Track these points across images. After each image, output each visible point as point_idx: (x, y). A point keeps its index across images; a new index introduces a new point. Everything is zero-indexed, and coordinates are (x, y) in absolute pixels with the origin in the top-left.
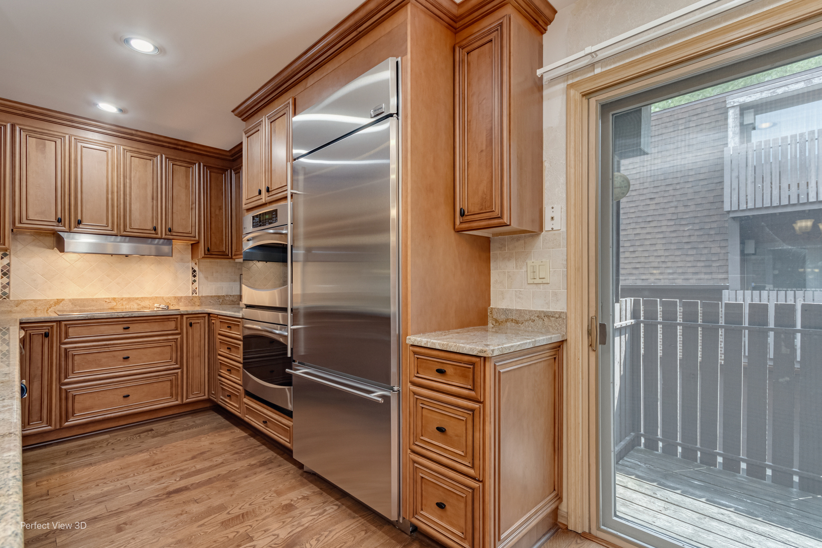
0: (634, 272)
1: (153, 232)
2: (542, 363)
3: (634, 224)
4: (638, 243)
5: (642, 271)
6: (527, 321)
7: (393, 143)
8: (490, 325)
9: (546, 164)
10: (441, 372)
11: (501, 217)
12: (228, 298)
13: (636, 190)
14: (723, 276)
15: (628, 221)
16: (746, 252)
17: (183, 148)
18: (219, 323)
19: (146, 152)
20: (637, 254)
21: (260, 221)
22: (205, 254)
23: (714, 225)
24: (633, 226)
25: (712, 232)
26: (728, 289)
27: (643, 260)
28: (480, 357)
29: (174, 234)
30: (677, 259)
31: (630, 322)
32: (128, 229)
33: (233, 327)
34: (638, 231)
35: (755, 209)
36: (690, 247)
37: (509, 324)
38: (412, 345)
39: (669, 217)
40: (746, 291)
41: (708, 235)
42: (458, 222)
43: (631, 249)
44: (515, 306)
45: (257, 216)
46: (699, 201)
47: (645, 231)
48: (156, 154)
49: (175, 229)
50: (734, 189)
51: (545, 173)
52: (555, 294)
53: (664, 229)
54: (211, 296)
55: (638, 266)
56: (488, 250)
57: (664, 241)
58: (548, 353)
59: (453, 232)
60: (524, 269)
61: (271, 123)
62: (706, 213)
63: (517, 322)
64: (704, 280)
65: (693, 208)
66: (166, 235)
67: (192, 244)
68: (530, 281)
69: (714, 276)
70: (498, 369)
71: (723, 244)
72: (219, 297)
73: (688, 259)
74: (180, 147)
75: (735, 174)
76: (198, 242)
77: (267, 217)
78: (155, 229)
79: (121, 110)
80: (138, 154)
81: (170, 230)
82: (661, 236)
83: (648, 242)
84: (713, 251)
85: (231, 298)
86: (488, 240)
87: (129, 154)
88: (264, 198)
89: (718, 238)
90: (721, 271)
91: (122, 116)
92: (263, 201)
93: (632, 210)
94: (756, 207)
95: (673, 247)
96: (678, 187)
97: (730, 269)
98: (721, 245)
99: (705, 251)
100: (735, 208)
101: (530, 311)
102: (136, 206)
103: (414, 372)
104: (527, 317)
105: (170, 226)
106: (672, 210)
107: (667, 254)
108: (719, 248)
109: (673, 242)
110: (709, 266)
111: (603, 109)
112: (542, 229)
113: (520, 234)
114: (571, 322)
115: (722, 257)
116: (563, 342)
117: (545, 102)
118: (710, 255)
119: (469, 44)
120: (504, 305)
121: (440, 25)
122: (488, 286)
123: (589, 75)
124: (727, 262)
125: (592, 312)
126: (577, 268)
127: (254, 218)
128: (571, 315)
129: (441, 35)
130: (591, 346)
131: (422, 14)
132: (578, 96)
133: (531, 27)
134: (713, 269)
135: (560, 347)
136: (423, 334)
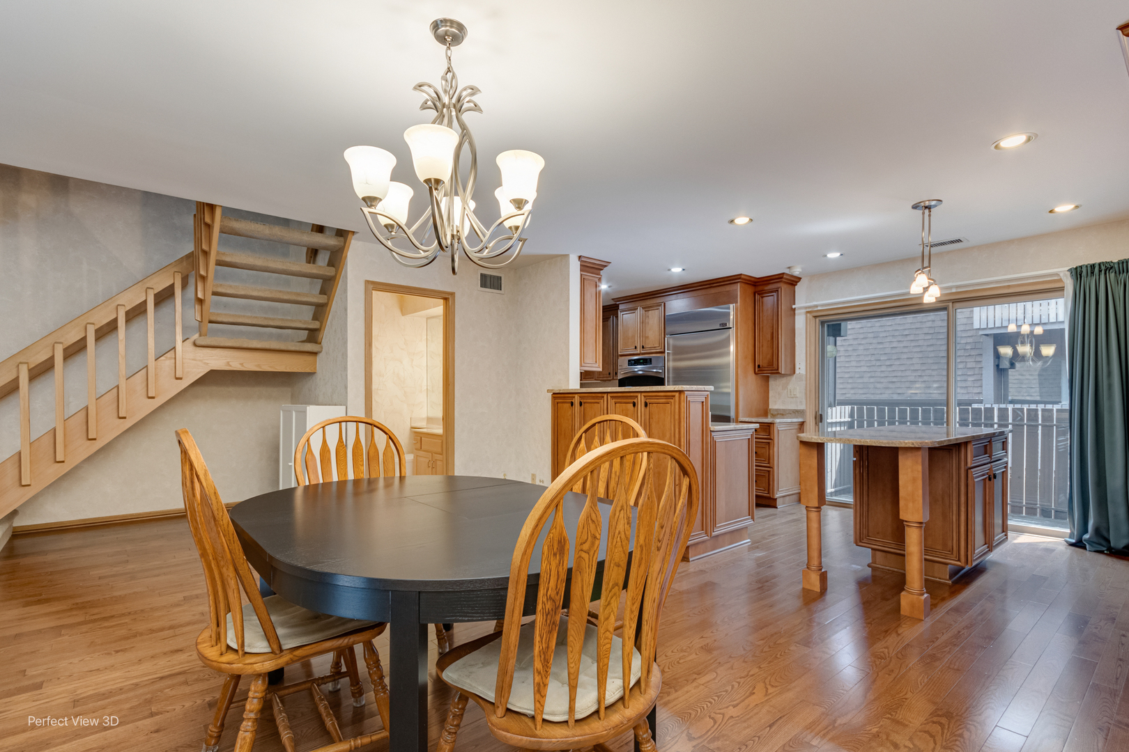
0: (890, 385)
5: (898, 385)
6: (787, 414)
8: (775, 416)
9: (797, 344)
11: (778, 370)
14: (977, 390)
15: (884, 334)
16: (1000, 367)
20: (894, 368)
21: (635, 363)
23: (970, 340)
24: (889, 339)
25: (968, 347)
26: (982, 403)
27: (899, 374)
28: (772, 423)
30: (934, 373)
31: (848, 418)
37: (778, 416)
39: (926, 331)
41: (965, 349)
42: (757, 370)
43: (888, 363)
44: (781, 407)
45: (632, 360)
47: (902, 345)
51: (796, 348)
52: (801, 402)
53: (921, 343)
55: (894, 380)
56: (768, 381)
57: (920, 355)
58: (797, 427)
59: (754, 374)
60: (786, 391)
61: (645, 311)
63: (783, 415)
64: (960, 395)
68: (789, 396)
69: (971, 390)
70: (778, 428)
71: (978, 359)
77: (642, 361)
82: (918, 349)
83: (905, 356)
84: (969, 365)
86: (768, 377)
89: (973, 353)
90: (975, 385)
92: (639, 352)
95: (930, 361)
97: (984, 382)
100: (984, 326)
101: (789, 410)
104: (788, 412)
106: (929, 324)
107: (924, 368)
108: (975, 363)
109: (930, 356)
110: (965, 380)
111: (822, 323)
112: (794, 373)
113: (785, 375)
114: (808, 414)
115: (977, 371)
116: (803, 422)
117: (796, 317)
118: (966, 369)
119: (763, 294)
120: (776, 407)
121: (749, 286)
122: (768, 398)
123: (816, 309)
124: (981, 377)
125: (817, 410)
126: (810, 391)
127: (629, 361)
128: (808, 411)
129: (750, 290)
130: (816, 423)
131: (743, 285)
132: (811, 317)
133: (791, 286)
134: (969, 384)
135: (802, 424)
136: (744, 417)
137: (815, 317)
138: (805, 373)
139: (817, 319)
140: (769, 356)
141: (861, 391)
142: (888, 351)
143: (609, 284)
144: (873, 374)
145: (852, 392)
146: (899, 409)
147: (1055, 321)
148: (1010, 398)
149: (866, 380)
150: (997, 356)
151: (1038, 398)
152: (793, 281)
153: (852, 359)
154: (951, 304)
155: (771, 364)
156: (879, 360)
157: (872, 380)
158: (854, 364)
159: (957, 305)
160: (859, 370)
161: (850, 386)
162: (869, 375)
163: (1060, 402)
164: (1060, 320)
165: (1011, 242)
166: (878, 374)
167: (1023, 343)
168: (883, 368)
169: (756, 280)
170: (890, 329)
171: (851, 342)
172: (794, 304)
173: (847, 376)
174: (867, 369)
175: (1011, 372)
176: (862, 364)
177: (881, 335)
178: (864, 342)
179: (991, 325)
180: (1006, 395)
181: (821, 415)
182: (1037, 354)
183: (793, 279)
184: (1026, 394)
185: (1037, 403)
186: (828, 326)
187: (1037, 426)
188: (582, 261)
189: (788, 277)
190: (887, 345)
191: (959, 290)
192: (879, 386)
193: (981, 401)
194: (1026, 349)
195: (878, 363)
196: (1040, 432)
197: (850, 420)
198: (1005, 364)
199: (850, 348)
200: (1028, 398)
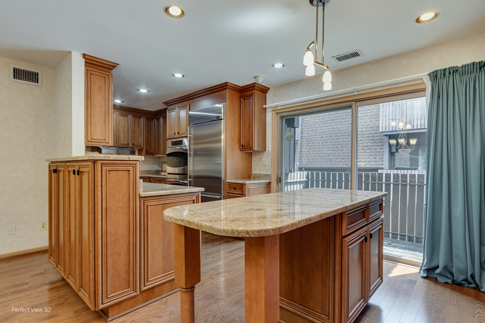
0: (342, 160)
1: (127, 145)
2: (263, 188)
3: (343, 136)
4: (344, 146)
5: (346, 160)
6: (261, 177)
7: (223, 111)
8: (252, 179)
9: (267, 131)
10: (235, 189)
11: (252, 148)
12: (151, 172)
13: (344, 119)
14: (381, 163)
15: (340, 135)
16: (392, 151)
17: (138, 111)
18: (155, 180)
19: (125, 114)
21: (175, 144)
22: (145, 153)
23: (378, 138)
24: (342, 137)
25: (377, 141)
26: (383, 169)
28: (244, 184)
29: (135, 146)
31: (305, 179)
32: (119, 144)
33: (161, 181)
34: (345, 140)
35: (392, 131)
36: (367, 148)
37: (257, 178)
38: (228, 183)
40: (391, 170)
41: (376, 142)
42: (241, 148)
43: (341, 149)
44: (259, 173)
45: (173, 142)
46: (372, 126)
48: (128, 114)
49: (135, 144)
50: (384, 121)
51: (267, 134)
52: (269, 169)
54: (145, 171)
55: (344, 157)
56: (251, 156)
59: (240, 151)
60: (261, 162)
61: (180, 110)
62: (375, 132)
63: (259, 177)
64: (373, 165)
65: (369, 129)
66: (132, 146)
67: (138, 149)
68: (263, 165)
69: (378, 163)
70: (249, 187)
71: (382, 147)
72: (148, 171)
73: (367, 154)
74: (136, 111)
75: (384, 114)
76: (142, 149)
77: (178, 142)
78: (128, 144)
79: (122, 102)
80: (122, 115)
81: (133, 144)
84: (378, 151)
85: (153, 171)
86: (251, 153)
87: (119, 115)
88: (176, 136)
89: (380, 144)
90: (380, 160)
91: (122, 103)
92: (176, 137)
93: (342, 129)
94: (393, 130)
96: (363, 118)
98: (381, 148)
99: (374, 151)
100: (384, 131)
101: (262, 174)
102: (122, 135)
103: (228, 190)
104: (261, 176)
105: (133, 142)
108: (380, 149)
110: (376, 158)
111: (282, 118)
112: (265, 150)
113: (259, 152)
114: (273, 177)
115: (381, 153)
116: (270, 182)
117: (267, 114)
118: (376, 152)
119: (245, 97)
120: (255, 173)
121: (236, 92)
122: (251, 167)
123: (277, 108)
124: (383, 156)
125: (278, 175)
126: (274, 162)
127: (172, 142)
128: (273, 175)
129: (237, 95)
130: (277, 183)
131: (231, 91)
132: (275, 114)
133: (262, 93)
134: (377, 160)
135: (269, 184)
136: (231, 179)
137: (277, 113)
138: (271, 151)
139: (278, 115)
140: (248, 139)
141: (329, 163)
142: (341, 143)
143: (148, 89)
144: (334, 154)
145: (325, 163)
146: (332, 173)
147: (416, 128)
148: (396, 167)
149: (331, 157)
150: (390, 146)
151: (409, 167)
152: (264, 90)
153: (325, 146)
154: (354, 103)
155: (249, 144)
156: (337, 147)
157: (334, 157)
158: (326, 149)
159: (358, 103)
160: (328, 152)
161: (324, 160)
162: (332, 155)
163: (418, 169)
164: (419, 128)
165: (390, 58)
166: (337, 154)
167: (401, 138)
168: (339, 152)
169: (240, 88)
170: (342, 132)
171: (325, 138)
172: (266, 104)
173: (323, 155)
174: (332, 152)
175: (396, 153)
176: (330, 149)
177: (338, 135)
178: (330, 138)
179: (387, 130)
180: (394, 166)
181: (280, 178)
182: (408, 143)
183: (263, 88)
184: (403, 165)
185: (407, 169)
186: (286, 120)
187: (407, 185)
188: (86, 59)
189: (259, 86)
190: (341, 140)
191: (359, 93)
192: (337, 160)
193: (382, 169)
194: (402, 141)
195: (337, 149)
196: (408, 189)
197: (306, 180)
198: (394, 150)
199: (324, 141)
200: (405, 167)
